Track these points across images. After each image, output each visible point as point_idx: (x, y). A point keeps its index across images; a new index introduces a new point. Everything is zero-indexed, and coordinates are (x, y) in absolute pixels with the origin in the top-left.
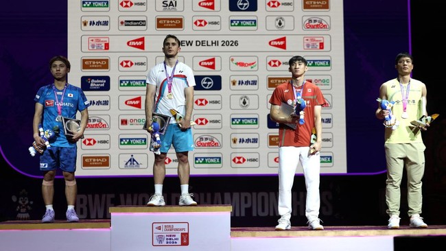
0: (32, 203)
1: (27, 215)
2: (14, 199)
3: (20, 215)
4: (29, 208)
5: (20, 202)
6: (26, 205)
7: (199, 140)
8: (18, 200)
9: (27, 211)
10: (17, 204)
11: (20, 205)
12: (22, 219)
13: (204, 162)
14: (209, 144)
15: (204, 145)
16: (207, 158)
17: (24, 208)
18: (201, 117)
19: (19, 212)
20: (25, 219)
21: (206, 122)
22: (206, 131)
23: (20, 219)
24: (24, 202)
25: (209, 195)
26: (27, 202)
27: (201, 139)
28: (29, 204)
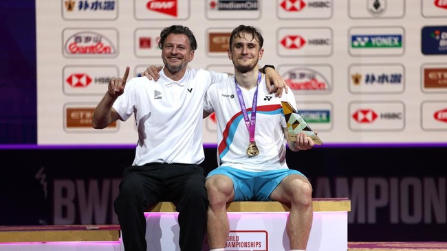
7: (287, 77)
21: (303, 42)
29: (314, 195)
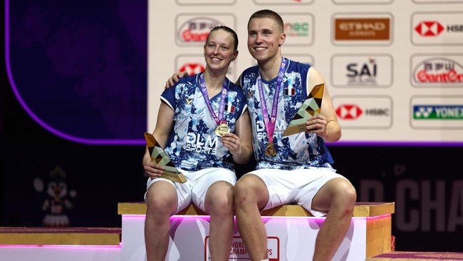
0: (73, 194)
1: (64, 219)
2: (38, 185)
3: (49, 219)
4: (68, 204)
5: (51, 192)
6: (63, 199)
7: (422, 68)
8: (46, 188)
9: (65, 211)
10: (44, 195)
11: (50, 198)
12: (55, 226)
13: (433, 116)
14: (444, 78)
15: (434, 79)
16: (439, 107)
17: (57, 204)
18: (429, 18)
19: (49, 212)
20: (60, 226)
21: (440, 29)
22: (440, 50)
23: (49, 226)
24: (57, 193)
25: (441, 186)
26: (64, 192)
27: (428, 66)
28: (68, 197)
29: (360, 199)
